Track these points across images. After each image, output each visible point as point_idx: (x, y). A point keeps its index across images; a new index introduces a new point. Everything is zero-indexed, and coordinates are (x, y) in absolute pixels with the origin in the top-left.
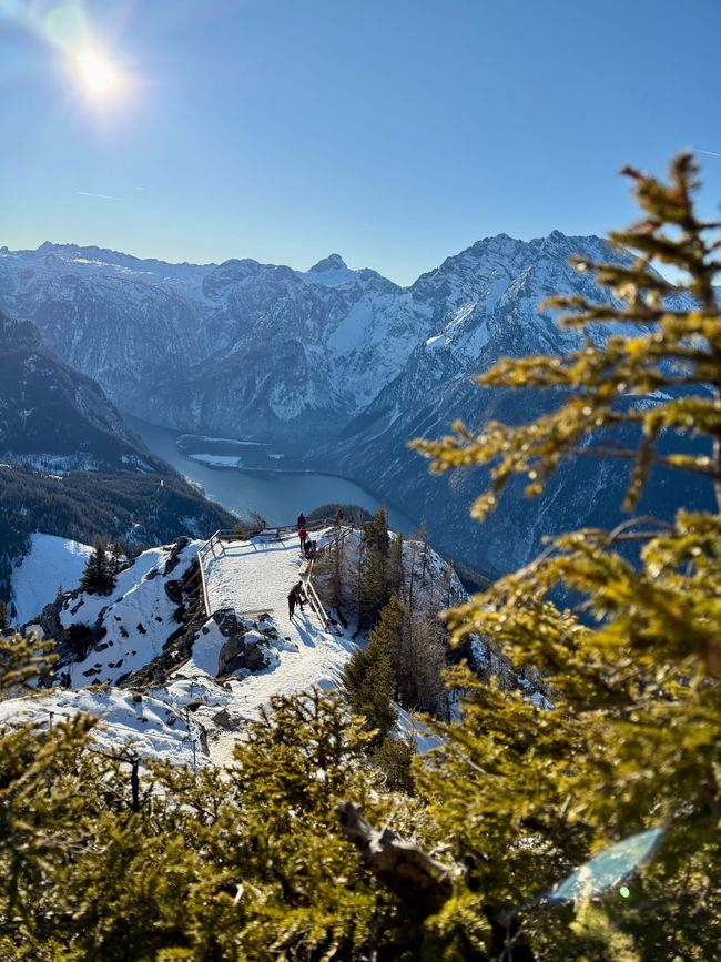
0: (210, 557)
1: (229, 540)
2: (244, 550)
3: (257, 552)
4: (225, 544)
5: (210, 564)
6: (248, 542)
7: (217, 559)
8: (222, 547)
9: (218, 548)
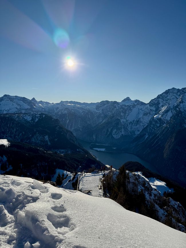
0: (82, 177)
1: (87, 173)
2: (90, 175)
3: (92, 176)
4: (86, 174)
5: (81, 179)
6: (91, 173)
7: (83, 177)
8: (85, 174)
9: (84, 174)
